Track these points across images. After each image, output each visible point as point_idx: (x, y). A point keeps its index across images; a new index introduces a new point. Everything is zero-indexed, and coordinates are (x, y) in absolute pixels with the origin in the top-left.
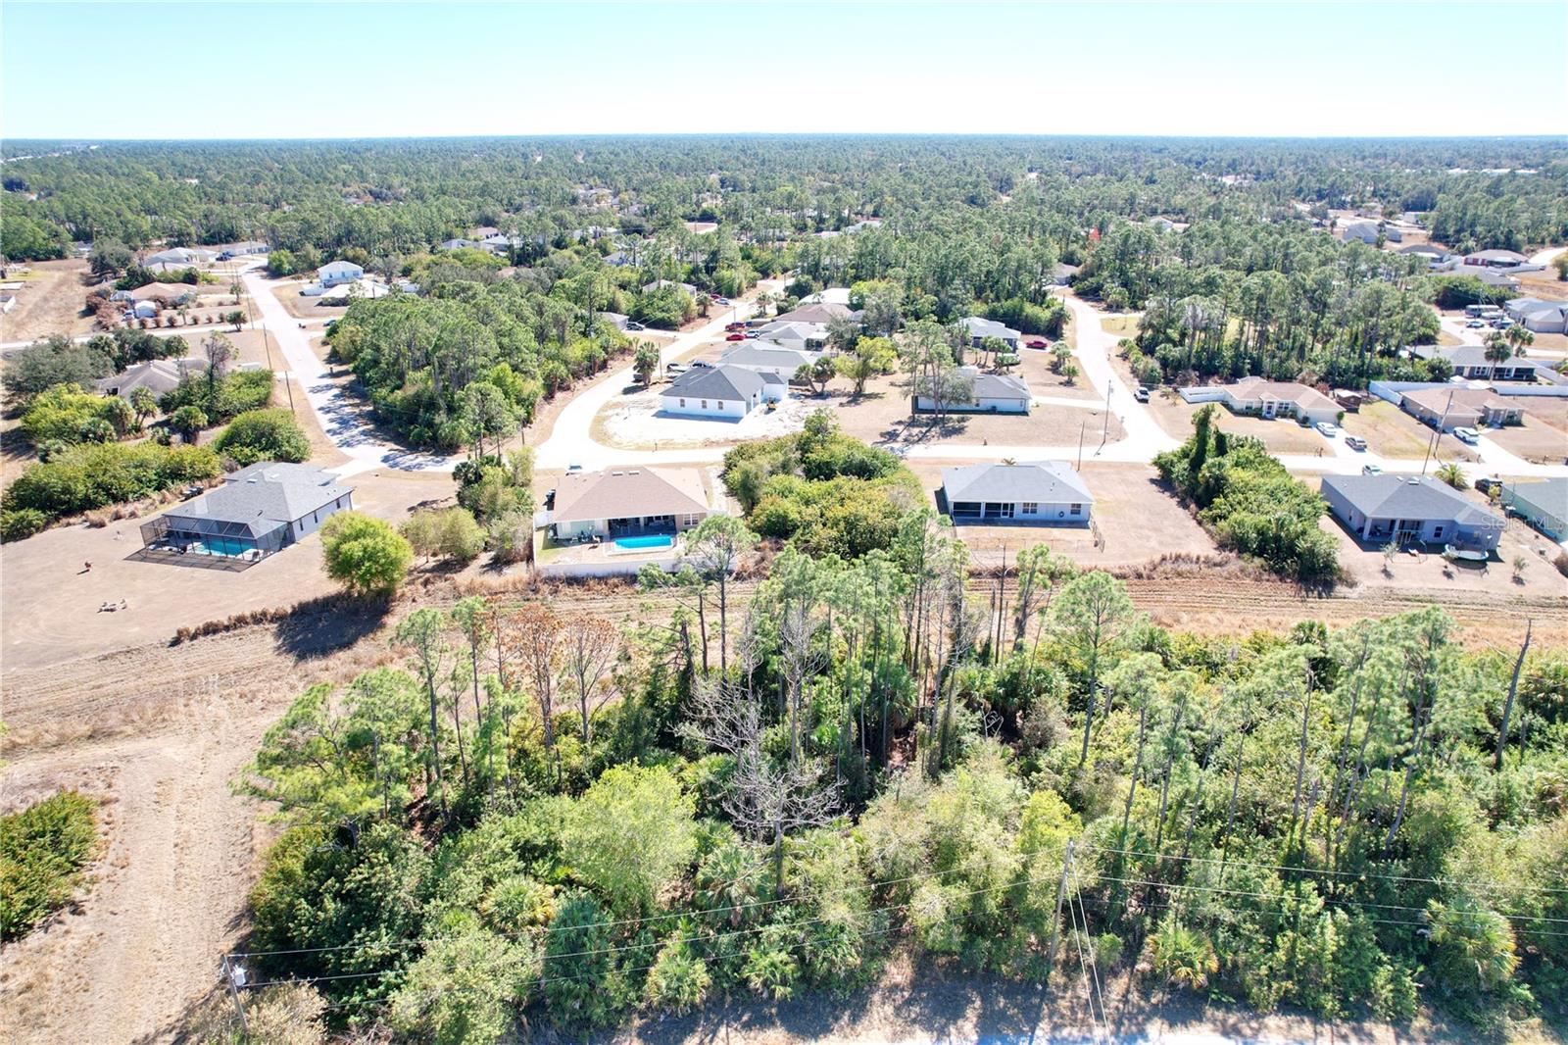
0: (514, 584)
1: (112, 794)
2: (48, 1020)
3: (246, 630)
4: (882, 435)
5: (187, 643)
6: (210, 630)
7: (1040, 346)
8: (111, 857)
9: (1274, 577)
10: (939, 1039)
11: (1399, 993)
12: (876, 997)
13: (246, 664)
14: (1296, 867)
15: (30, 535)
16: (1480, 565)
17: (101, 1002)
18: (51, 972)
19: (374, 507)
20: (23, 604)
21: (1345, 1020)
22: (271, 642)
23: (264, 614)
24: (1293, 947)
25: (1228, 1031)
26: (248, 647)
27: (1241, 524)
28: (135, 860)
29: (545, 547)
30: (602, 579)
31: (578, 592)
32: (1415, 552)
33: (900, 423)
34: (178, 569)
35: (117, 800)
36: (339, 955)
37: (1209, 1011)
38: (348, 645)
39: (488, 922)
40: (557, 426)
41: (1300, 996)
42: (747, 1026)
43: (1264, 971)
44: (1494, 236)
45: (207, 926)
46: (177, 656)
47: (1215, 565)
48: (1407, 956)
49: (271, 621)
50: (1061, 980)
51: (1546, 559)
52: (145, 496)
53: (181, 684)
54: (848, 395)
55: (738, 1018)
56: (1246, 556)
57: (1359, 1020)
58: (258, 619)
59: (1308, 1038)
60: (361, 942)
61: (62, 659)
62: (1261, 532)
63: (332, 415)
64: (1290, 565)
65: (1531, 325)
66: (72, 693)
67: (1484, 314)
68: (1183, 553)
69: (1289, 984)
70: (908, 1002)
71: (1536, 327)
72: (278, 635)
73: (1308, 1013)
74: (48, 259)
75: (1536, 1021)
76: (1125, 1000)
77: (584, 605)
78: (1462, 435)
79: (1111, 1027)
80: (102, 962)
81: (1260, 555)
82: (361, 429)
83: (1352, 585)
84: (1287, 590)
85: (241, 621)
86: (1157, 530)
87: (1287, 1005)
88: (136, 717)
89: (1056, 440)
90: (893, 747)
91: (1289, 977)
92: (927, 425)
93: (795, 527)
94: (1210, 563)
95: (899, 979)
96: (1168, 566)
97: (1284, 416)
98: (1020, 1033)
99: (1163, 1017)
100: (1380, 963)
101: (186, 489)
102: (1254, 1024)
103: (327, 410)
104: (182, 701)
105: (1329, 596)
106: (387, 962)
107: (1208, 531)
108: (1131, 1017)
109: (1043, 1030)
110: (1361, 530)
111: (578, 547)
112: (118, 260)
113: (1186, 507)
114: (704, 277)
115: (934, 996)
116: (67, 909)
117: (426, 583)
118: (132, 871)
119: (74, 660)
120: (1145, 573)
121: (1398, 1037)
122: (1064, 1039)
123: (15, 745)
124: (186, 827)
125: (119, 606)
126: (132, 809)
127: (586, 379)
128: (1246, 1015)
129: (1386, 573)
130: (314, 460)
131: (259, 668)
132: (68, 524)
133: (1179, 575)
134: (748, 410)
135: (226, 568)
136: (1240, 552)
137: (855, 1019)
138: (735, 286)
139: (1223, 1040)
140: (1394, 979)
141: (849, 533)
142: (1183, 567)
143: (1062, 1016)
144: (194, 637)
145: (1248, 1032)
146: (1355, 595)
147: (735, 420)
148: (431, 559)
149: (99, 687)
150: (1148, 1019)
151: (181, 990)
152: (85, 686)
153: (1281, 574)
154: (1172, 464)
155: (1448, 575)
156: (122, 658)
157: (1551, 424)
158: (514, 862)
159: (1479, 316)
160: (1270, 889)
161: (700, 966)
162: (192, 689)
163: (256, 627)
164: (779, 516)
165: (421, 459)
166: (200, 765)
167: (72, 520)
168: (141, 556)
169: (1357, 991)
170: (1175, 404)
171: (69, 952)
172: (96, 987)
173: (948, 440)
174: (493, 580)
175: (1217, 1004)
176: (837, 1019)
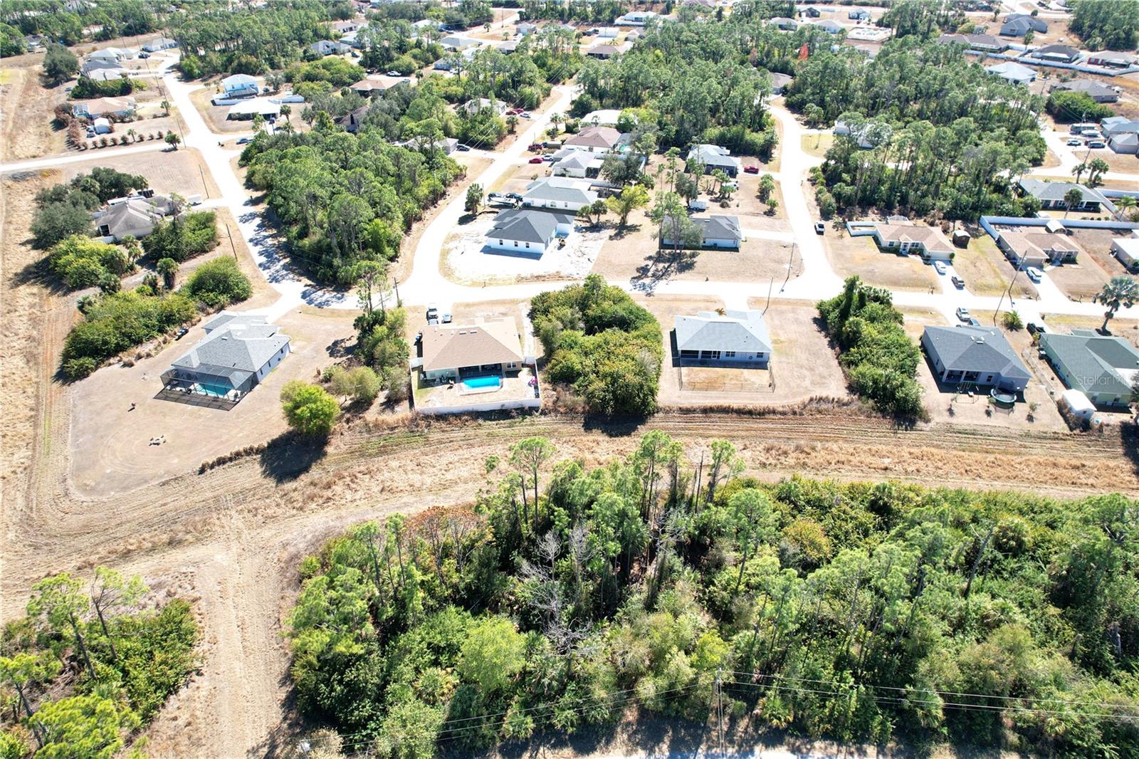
0: (403, 421)
1: (197, 595)
2: (204, 741)
3: (242, 460)
4: (638, 270)
5: (209, 471)
6: (221, 462)
7: (754, 171)
8: (207, 638)
9: (879, 415)
10: (650, 754)
11: (884, 731)
12: (619, 730)
13: (247, 486)
14: (842, 663)
15: (88, 375)
16: (1009, 406)
17: (226, 729)
18: (198, 713)
19: (304, 348)
20: (102, 437)
21: (854, 743)
22: (258, 469)
23: (251, 449)
24: (834, 707)
25: (795, 750)
26: (246, 473)
27: (863, 375)
28: (220, 638)
29: (420, 387)
30: (458, 415)
31: (443, 425)
32: (971, 394)
33: (650, 258)
34: (190, 407)
35: (200, 598)
36: (346, 714)
37: (787, 738)
38: (306, 469)
39: (419, 695)
40: (416, 260)
41: (833, 731)
42: (554, 746)
43: (817, 719)
44: (1118, 34)
45: (268, 681)
46: (205, 481)
47: (844, 405)
48: (891, 711)
49: (256, 454)
50: (713, 719)
51: (1052, 398)
52: (153, 337)
53: (211, 501)
54: (614, 226)
55: (549, 742)
56: (864, 398)
57: (861, 743)
58: (249, 452)
59: (833, 754)
60: (357, 708)
61: (139, 485)
62: (875, 382)
63: (259, 248)
64: (890, 406)
65: (1114, 146)
66: (150, 509)
67: (1085, 132)
68: (824, 395)
69: (828, 726)
70: (635, 732)
71: (1117, 148)
72: (263, 462)
73: (836, 740)
74: (9, 55)
75: (947, 745)
76: (746, 732)
77: (447, 435)
78: (1031, 274)
79: (736, 748)
80: (220, 705)
81: (873, 398)
82: (282, 262)
83: (927, 421)
84: (886, 424)
85: (238, 455)
86: (811, 369)
87: (826, 736)
88: (192, 530)
89: (756, 275)
90: (633, 561)
91: (829, 722)
92: (668, 260)
93: (579, 375)
94: (841, 403)
95: (631, 718)
96: (814, 405)
97: (914, 253)
98: (690, 751)
99: (763, 742)
100: (877, 714)
101: (177, 330)
102: (809, 747)
103: (256, 242)
104: (215, 515)
105: (912, 430)
106: (370, 718)
107: (844, 372)
108: (747, 741)
109: (702, 749)
110: (942, 373)
111: (440, 388)
112: (67, 66)
113: (833, 348)
114: (511, 92)
115: (649, 728)
116: (194, 673)
117: (348, 421)
118: (221, 645)
119: (145, 486)
120: (798, 410)
121: (878, 753)
122: (712, 755)
123: (129, 551)
124: (241, 614)
125: (161, 441)
126: (210, 603)
127: (432, 208)
128: (806, 740)
129: (951, 412)
130: (256, 296)
131: (255, 489)
132: (110, 365)
133: (820, 412)
134: (547, 246)
135: (219, 407)
136: (861, 395)
137: (608, 743)
138: (535, 100)
139: (792, 755)
140: (882, 723)
141: (613, 385)
142: (824, 406)
143: (713, 741)
144: (212, 467)
145: (805, 750)
146: (928, 429)
147: (537, 256)
148: (348, 398)
149: (165, 505)
150: (756, 743)
151: (264, 721)
152: (157, 505)
153: (883, 412)
154: (828, 312)
155: (988, 413)
156: (173, 483)
157: (1096, 260)
158: (429, 657)
159: (1079, 133)
160: (827, 675)
161: (529, 719)
162: (217, 506)
163: (248, 458)
164: (568, 367)
165: (327, 296)
166: (237, 566)
167: (112, 360)
168: (162, 396)
169: (862, 729)
170: (841, 237)
171: (203, 699)
172: (221, 720)
173: (683, 275)
174: (389, 417)
175: (792, 735)
176: (599, 742)
